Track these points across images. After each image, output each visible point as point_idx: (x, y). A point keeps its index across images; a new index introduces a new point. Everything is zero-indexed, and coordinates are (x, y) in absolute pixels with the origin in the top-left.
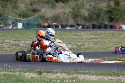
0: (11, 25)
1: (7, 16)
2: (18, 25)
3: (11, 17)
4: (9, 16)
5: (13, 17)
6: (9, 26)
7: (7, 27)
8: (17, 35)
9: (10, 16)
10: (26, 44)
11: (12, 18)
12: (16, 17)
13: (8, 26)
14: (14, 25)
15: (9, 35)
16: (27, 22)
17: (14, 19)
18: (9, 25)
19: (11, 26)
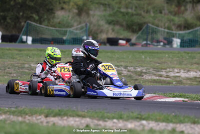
0: (161, 42)
1: (156, 29)
2: (173, 42)
3: (163, 29)
4: (160, 29)
5: (166, 30)
6: (158, 44)
7: (154, 45)
8: (143, 57)
9: (162, 27)
10: (132, 72)
11: (164, 31)
12: (172, 30)
13: (156, 44)
14: (166, 42)
15: (130, 57)
16: (189, 38)
17: (168, 33)
18: (158, 42)
19: (162, 44)
